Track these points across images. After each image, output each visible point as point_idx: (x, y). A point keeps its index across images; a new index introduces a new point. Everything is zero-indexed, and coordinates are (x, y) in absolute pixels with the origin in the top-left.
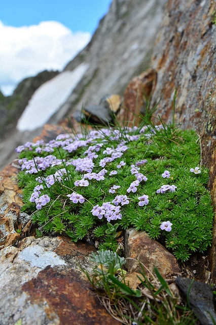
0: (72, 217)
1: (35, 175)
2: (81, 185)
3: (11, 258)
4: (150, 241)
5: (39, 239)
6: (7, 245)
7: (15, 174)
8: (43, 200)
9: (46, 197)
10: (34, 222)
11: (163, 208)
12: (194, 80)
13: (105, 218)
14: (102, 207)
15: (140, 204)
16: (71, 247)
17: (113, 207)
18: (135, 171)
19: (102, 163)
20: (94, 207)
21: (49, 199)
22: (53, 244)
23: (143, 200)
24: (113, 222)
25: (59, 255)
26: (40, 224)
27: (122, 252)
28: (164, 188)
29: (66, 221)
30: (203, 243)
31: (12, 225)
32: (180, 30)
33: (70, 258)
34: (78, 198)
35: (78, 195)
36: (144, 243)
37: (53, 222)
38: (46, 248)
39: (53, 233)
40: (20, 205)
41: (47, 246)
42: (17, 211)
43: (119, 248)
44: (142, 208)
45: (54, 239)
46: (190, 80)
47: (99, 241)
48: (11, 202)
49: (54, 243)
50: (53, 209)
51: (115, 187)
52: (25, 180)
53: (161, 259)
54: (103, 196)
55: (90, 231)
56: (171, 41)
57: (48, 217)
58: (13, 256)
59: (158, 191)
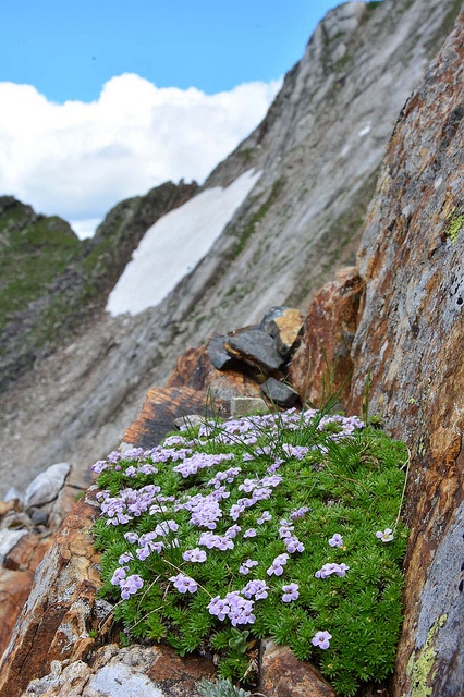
0: (178, 614)
1: (122, 528)
2: (194, 560)
3: (78, 688)
4: (295, 663)
5: (124, 649)
6: (74, 658)
7: (89, 522)
8: (131, 584)
9: (136, 579)
10: (117, 619)
11: (321, 607)
12: (415, 336)
13: (228, 620)
14: (225, 601)
15: (285, 598)
16: (175, 666)
17: (243, 601)
18: (285, 532)
19: (235, 510)
20: (213, 600)
21: (141, 582)
22: (145, 660)
23: (290, 592)
24: (241, 627)
25: (153, 680)
26: (126, 623)
27: (256, 675)
28: (328, 569)
29: (166, 620)
30: (380, 667)
31: (82, 624)
32: (406, 212)
33: (172, 685)
34: (187, 584)
35: (188, 579)
36: (285, 665)
37: (147, 622)
38: (134, 668)
39: (147, 639)
40: (96, 585)
41: (136, 664)
42: (91, 598)
43: (250, 669)
44: (288, 605)
45: (148, 651)
46: (408, 332)
47: (220, 654)
48: (82, 580)
49: (148, 659)
50: (148, 599)
51: (250, 563)
52: (105, 538)
53: (311, 694)
54: (229, 578)
55: (206, 638)
56: (390, 228)
57: (139, 613)
58: (82, 683)
59: (319, 573)
